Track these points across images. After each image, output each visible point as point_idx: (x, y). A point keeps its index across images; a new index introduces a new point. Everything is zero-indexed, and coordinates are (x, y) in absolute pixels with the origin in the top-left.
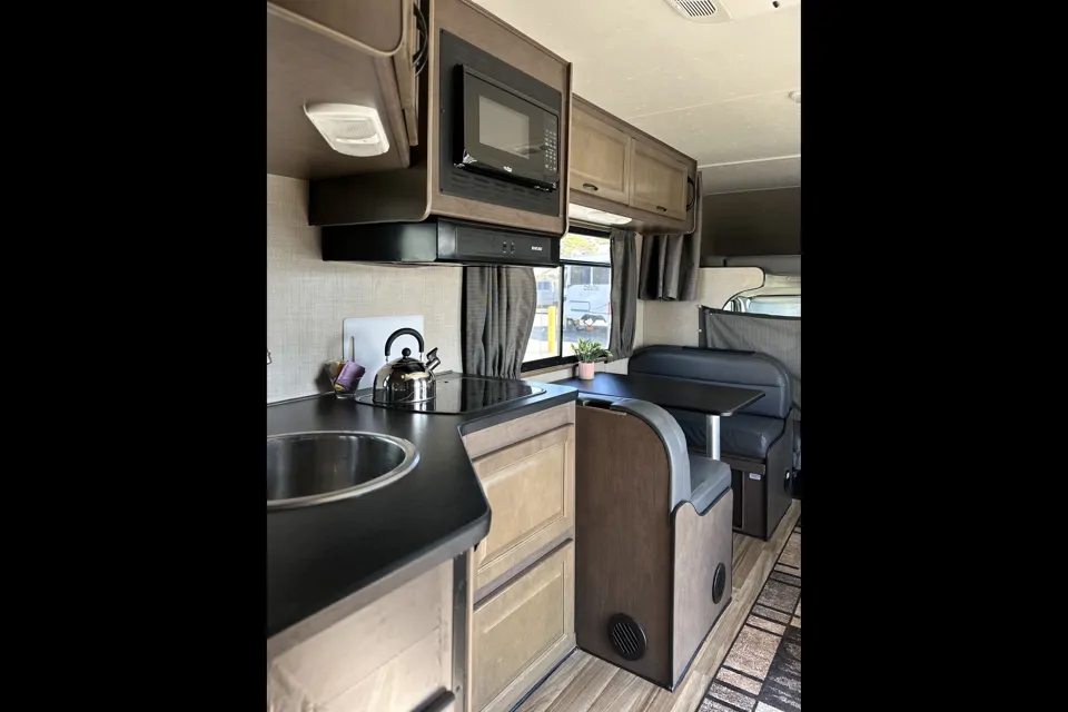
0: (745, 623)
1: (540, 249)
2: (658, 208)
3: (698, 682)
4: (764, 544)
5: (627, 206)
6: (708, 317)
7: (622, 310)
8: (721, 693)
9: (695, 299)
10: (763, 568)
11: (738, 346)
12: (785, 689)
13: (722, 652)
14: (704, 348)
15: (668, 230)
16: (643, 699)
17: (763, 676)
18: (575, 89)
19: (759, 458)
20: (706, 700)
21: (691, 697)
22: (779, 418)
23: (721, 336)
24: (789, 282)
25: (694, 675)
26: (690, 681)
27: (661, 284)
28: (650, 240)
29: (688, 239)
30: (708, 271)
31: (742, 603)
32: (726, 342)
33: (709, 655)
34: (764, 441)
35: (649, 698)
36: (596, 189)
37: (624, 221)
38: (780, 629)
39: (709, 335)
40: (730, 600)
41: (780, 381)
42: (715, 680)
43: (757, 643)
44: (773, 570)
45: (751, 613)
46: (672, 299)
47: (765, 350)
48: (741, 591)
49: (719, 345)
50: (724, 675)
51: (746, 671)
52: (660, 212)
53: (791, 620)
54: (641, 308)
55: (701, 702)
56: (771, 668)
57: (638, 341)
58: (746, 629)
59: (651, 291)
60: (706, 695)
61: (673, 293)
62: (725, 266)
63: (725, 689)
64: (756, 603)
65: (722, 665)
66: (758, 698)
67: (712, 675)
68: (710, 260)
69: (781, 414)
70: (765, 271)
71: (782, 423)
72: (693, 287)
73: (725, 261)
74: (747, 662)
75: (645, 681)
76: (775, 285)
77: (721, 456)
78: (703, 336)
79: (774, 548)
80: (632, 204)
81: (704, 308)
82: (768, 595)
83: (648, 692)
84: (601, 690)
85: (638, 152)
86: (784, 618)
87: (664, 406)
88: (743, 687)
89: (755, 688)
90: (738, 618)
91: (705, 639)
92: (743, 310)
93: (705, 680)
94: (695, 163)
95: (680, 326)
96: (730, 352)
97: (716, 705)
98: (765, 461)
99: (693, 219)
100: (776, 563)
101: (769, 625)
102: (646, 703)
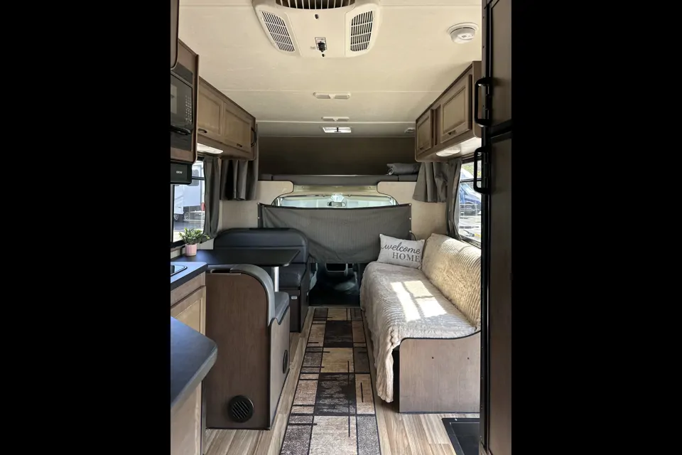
0: (299, 379)
1: (181, 172)
2: (238, 145)
3: (283, 418)
4: (300, 334)
5: (221, 143)
6: (263, 210)
7: (211, 206)
8: (295, 420)
9: (256, 199)
10: (302, 346)
11: (281, 226)
12: (324, 405)
13: (291, 398)
14: (261, 228)
15: (239, 157)
16: (254, 441)
17: (313, 403)
18: (200, 74)
19: (296, 286)
20: (289, 427)
21: (280, 428)
22: (303, 263)
23: (270, 219)
24: (304, 189)
25: (279, 416)
26: (278, 420)
27: (235, 190)
28: (227, 163)
29: (251, 164)
30: (263, 183)
31: (295, 369)
32: (273, 223)
33: (285, 403)
34: (299, 277)
35: (258, 439)
36: (206, 132)
37: (219, 152)
38: (316, 376)
39: (264, 219)
40: (289, 369)
41: (303, 243)
42: (291, 414)
43: (307, 386)
44: (307, 347)
45: (301, 373)
46: (242, 200)
47: (295, 227)
48: (293, 363)
49: (270, 225)
50: (296, 410)
51: (305, 403)
52: (238, 147)
53: (320, 370)
54: (222, 205)
55: (286, 429)
56: (317, 397)
57: (220, 227)
58: (300, 382)
59: (229, 194)
60: (288, 424)
61: (243, 196)
62: (272, 180)
63: (297, 417)
64: (302, 367)
65: (292, 405)
66: (313, 415)
67: (288, 412)
68: (265, 176)
69: (305, 261)
70: (294, 183)
71: (304, 265)
72: (255, 193)
73: (272, 177)
74: (304, 399)
75: (253, 431)
76: (297, 191)
77: (280, 290)
78: (261, 221)
79: (304, 336)
80: (224, 142)
81: (261, 204)
82: (307, 361)
83: (256, 435)
84: (228, 447)
85: (227, 111)
86: (316, 370)
87: (260, 266)
88: (305, 412)
89: (310, 410)
90: (295, 377)
91: (281, 395)
92: (279, 205)
93: (286, 416)
94: (254, 119)
95: (247, 216)
96: (276, 229)
97: (295, 427)
98: (299, 288)
99: (254, 151)
100: (308, 343)
101: (311, 376)
102: (257, 442)
